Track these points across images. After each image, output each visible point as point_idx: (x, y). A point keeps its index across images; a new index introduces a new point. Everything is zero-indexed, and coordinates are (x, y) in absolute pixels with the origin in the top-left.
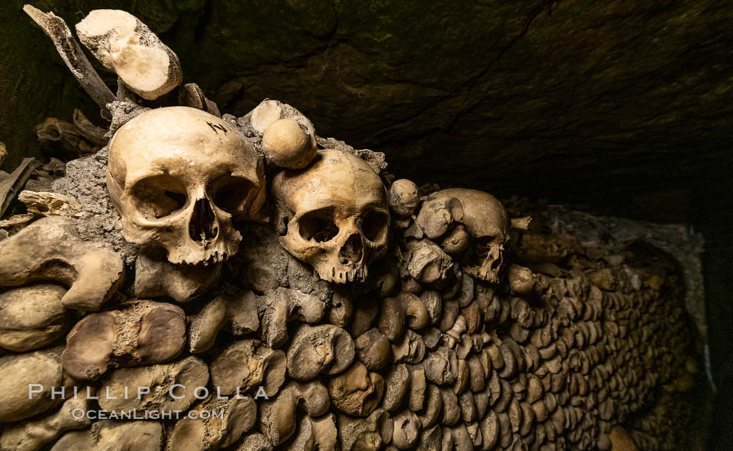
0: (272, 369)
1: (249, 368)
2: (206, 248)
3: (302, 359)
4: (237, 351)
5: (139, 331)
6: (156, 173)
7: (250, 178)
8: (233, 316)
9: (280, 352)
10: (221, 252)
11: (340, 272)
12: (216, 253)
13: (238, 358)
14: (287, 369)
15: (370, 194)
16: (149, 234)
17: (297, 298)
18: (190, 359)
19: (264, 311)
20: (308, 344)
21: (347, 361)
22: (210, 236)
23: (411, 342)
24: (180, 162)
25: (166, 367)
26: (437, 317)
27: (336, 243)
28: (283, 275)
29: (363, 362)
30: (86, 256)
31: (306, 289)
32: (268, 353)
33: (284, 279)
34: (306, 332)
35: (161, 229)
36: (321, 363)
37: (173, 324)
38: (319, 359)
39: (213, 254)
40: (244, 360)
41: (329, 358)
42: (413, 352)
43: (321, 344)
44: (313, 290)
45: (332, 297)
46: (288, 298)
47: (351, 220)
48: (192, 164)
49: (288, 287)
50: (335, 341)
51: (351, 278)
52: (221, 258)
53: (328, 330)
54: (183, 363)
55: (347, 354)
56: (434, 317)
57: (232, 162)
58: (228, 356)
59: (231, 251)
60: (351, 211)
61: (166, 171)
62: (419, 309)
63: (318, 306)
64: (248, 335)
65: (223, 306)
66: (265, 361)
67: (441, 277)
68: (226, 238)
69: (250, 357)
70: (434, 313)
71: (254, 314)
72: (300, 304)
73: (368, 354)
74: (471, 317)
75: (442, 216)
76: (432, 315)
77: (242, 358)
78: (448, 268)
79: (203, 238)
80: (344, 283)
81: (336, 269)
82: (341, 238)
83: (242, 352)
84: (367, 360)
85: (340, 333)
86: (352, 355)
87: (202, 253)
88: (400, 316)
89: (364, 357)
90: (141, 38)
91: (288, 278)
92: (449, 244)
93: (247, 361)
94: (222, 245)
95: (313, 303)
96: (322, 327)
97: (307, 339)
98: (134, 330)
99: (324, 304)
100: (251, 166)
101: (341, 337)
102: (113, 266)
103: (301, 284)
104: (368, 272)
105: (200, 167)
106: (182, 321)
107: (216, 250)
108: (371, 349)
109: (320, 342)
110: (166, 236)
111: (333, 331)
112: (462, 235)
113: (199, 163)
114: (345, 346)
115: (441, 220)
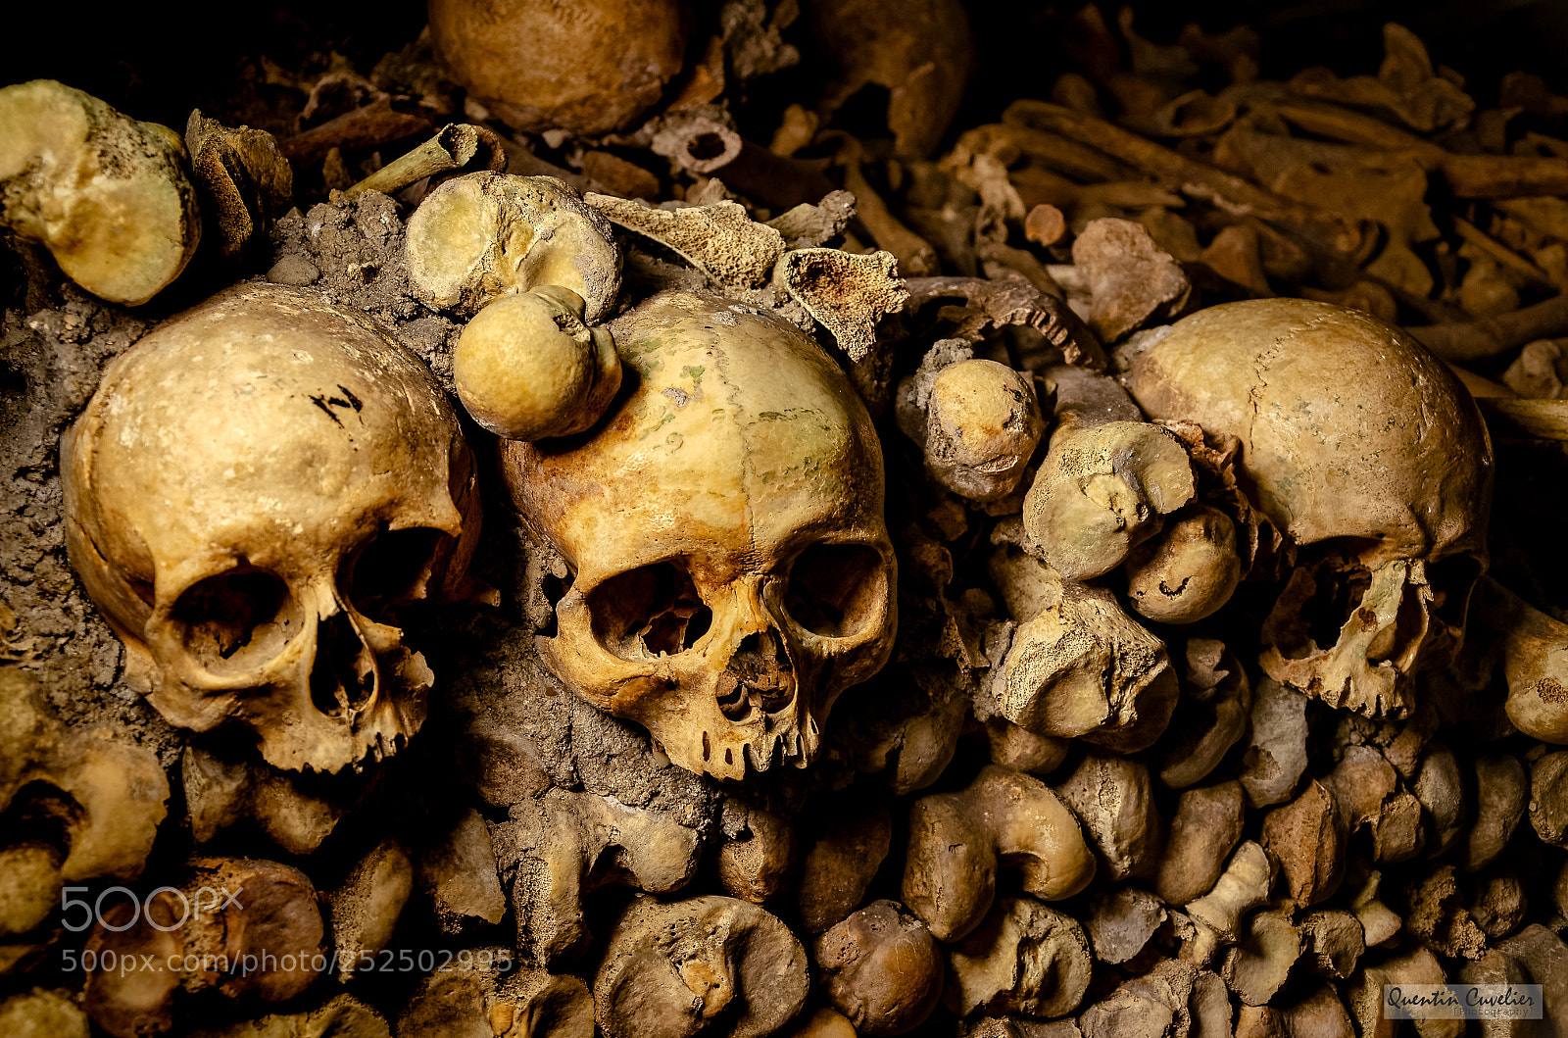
0: (554, 1027)
1: (490, 1023)
2: (355, 729)
3: (638, 999)
4: (454, 979)
5: (225, 936)
6: (222, 567)
7: (437, 523)
8: (435, 886)
9: (570, 982)
10: (390, 732)
11: (725, 745)
12: (379, 737)
13: (460, 999)
14: (597, 1029)
15: (803, 495)
16: (220, 705)
17: (609, 820)
18: (344, 1000)
19: (516, 866)
20: (651, 956)
21: (783, 1007)
22: (357, 695)
23: (1027, 945)
24: (271, 531)
25: (292, 1020)
26: (1132, 849)
27: (703, 661)
28: (561, 755)
29: (842, 1011)
30: (88, 768)
31: (632, 794)
32: (539, 984)
33: (564, 769)
34: (646, 922)
35: (243, 693)
36: (695, 1013)
37: (293, 915)
38: (690, 999)
39: (373, 743)
40: (477, 1003)
41: (720, 996)
42: (1034, 977)
43: (693, 957)
44: (655, 794)
45: (719, 811)
46: (580, 825)
47: (745, 585)
48: (299, 530)
49: (579, 788)
50: (739, 946)
51: (762, 762)
52: (391, 749)
53: (712, 914)
54: (329, 1011)
55: (783, 985)
56: (1121, 856)
57: (388, 496)
58: (434, 992)
59: (411, 722)
60: (740, 562)
61: (242, 558)
62: (1046, 830)
63: (675, 843)
64: (477, 934)
65: (405, 861)
66: (533, 1005)
67: (1113, 718)
68: (395, 689)
69: (490, 994)
70: (1117, 840)
71: (489, 876)
72: (617, 840)
73: (856, 985)
74: (1296, 849)
75: (1104, 503)
76: (1110, 849)
77: (469, 996)
78: (1144, 682)
79: (344, 703)
80: (740, 778)
81: (711, 737)
82: (719, 643)
83: (467, 982)
84: (853, 1004)
85: (750, 921)
86: (799, 988)
87: (346, 743)
88: (972, 860)
89: (844, 996)
90: (103, 153)
91: (574, 762)
92: (1149, 592)
93: (485, 1005)
94: (388, 712)
95: (659, 835)
96: (694, 903)
97: (648, 943)
98: (212, 933)
99: (694, 835)
100: (435, 482)
101: (758, 934)
102: (149, 784)
103: (616, 779)
104: (821, 738)
105: (316, 531)
106: (313, 905)
107: (377, 729)
108: (866, 969)
109: (690, 951)
110: (257, 704)
111: (729, 915)
112: (1200, 560)
113: (313, 522)
114: (772, 962)
115: (1100, 518)
